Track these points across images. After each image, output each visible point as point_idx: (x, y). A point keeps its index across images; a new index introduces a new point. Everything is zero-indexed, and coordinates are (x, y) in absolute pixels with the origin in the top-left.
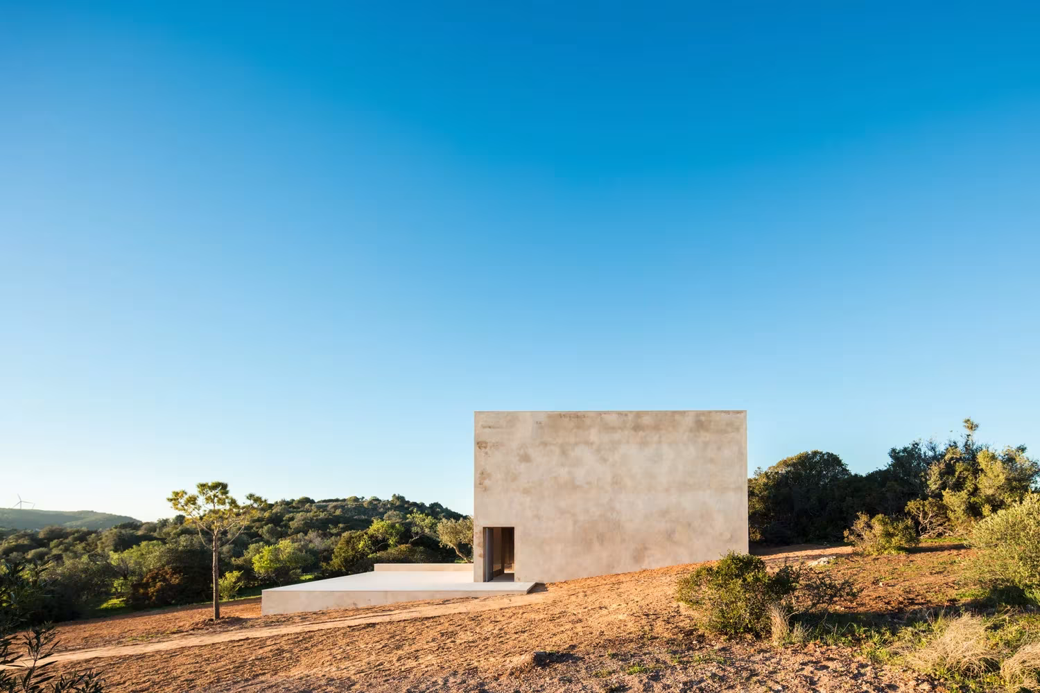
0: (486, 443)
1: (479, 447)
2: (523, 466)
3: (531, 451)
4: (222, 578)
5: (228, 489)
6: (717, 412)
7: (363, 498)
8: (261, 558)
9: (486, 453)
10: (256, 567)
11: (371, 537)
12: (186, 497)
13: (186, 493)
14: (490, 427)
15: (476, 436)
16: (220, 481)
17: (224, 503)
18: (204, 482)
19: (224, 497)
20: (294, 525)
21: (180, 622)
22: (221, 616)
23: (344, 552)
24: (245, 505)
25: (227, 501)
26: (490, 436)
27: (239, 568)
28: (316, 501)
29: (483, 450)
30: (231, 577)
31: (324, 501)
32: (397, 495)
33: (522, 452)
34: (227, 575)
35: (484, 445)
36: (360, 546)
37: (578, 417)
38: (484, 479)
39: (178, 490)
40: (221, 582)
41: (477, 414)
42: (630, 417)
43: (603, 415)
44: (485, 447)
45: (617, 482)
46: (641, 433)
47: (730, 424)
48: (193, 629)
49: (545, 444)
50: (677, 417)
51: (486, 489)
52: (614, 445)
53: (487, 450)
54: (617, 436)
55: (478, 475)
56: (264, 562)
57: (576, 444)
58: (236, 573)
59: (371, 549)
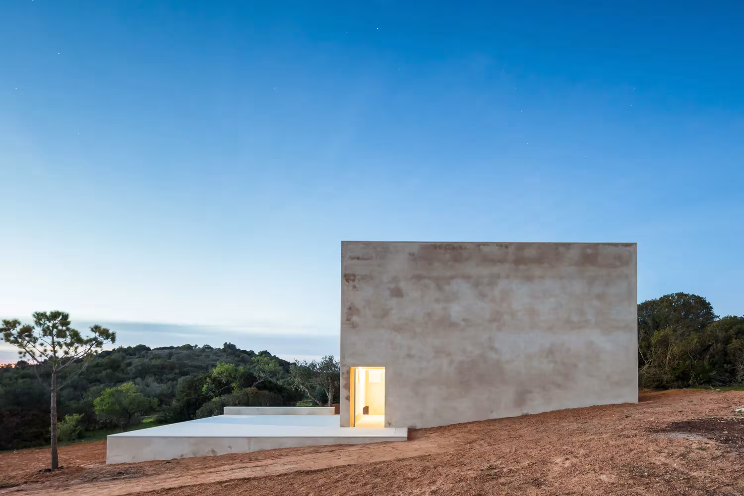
0: (354, 275)
1: (347, 280)
2: (394, 302)
3: (402, 285)
4: (61, 421)
5: (69, 320)
6: (604, 244)
7: (196, 346)
8: (102, 400)
9: (354, 287)
10: (97, 409)
11: (214, 380)
12: (19, 328)
13: (19, 324)
14: (358, 258)
15: (344, 267)
16: (60, 310)
17: (64, 336)
18: (41, 311)
19: (64, 328)
20: (131, 369)
21: (13, 471)
22: (59, 466)
23: (186, 395)
24: (88, 338)
25: (68, 333)
26: (360, 268)
27: (79, 412)
28: (152, 349)
29: (352, 283)
30: (72, 419)
31: (160, 349)
32: (228, 343)
33: (393, 286)
34: (67, 417)
35: (352, 278)
36: (204, 389)
37: (454, 248)
38: (352, 315)
39: (10, 318)
40: (59, 425)
41: (344, 243)
42: (511, 250)
43: (481, 247)
44: (354, 280)
45: (496, 318)
46: (522, 267)
47: (619, 258)
48: (26, 483)
49: (419, 278)
50: (561, 249)
51: (354, 326)
52: (493, 280)
53: (356, 283)
54: (496, 269)
55: (346, 310)
56: (105, 405)
57: (452, 278)
58: (76, 416)
59: (214, 392)
